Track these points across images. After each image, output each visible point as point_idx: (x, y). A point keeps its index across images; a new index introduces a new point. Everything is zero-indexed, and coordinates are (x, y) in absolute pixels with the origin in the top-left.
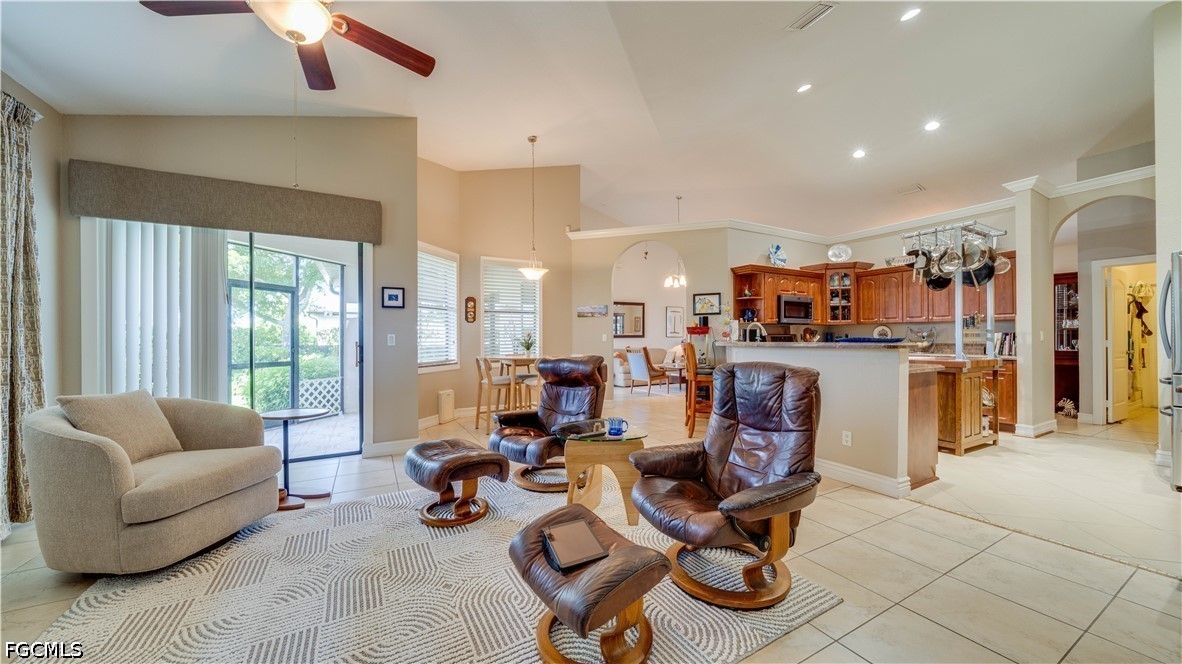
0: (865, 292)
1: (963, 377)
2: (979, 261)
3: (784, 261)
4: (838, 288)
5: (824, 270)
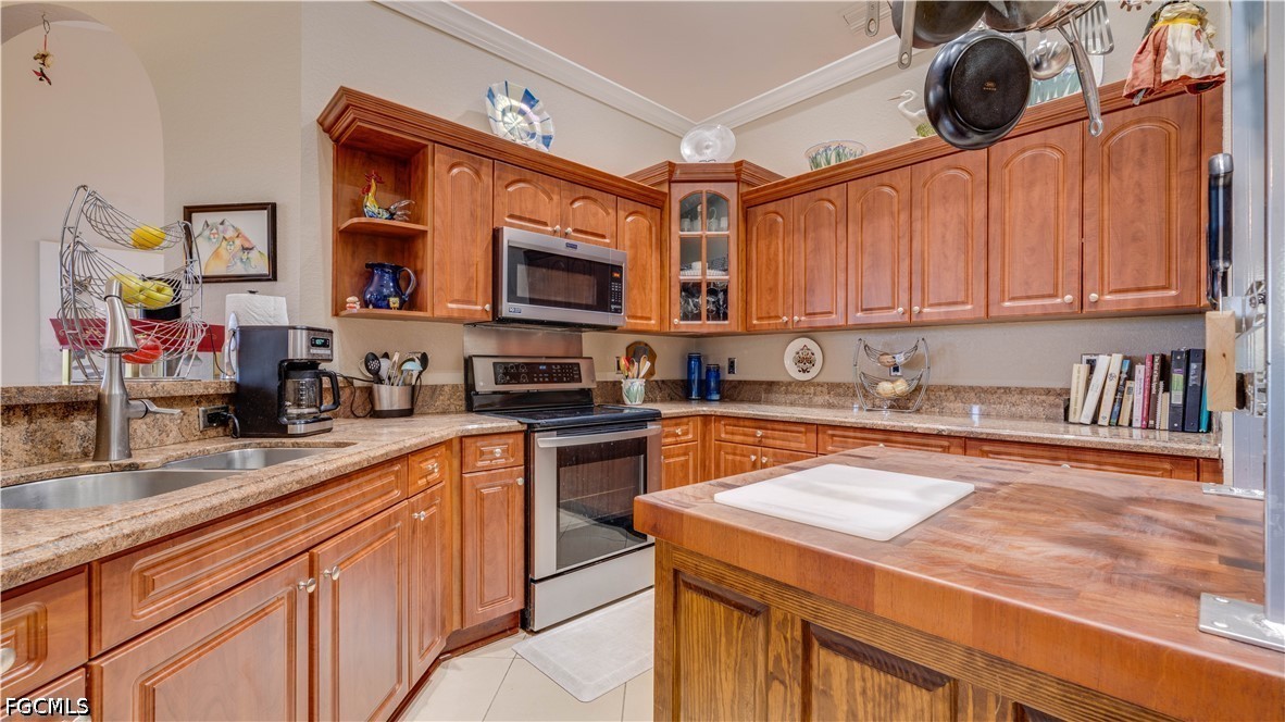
0: (763, 244)
4: (699, 233)
5: (667, 185)
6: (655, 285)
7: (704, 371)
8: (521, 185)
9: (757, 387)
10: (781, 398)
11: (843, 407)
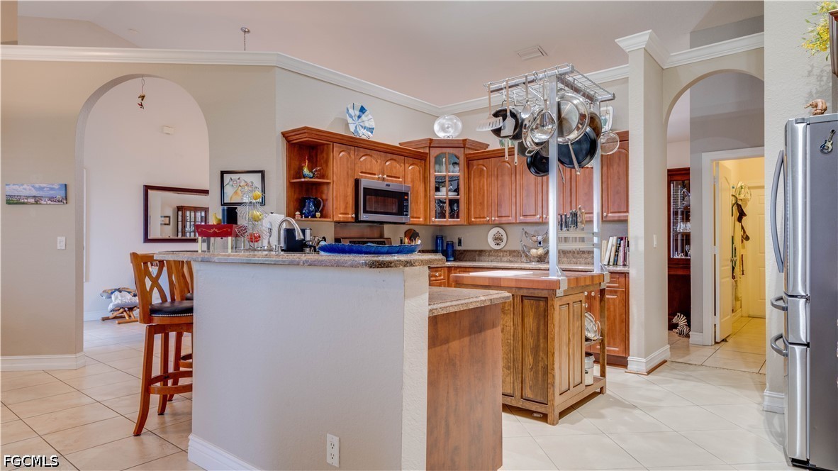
0: (477, 180)
1: (557, 303)
2: (578, 128)
3: (371, 130)
4: (445, 174)
5: (428, 148)
6: (421, 200)
7: (445, 244)
8: (367, 157)
9: (474, 253)
10: (487, 258)
11: (516, 262)
